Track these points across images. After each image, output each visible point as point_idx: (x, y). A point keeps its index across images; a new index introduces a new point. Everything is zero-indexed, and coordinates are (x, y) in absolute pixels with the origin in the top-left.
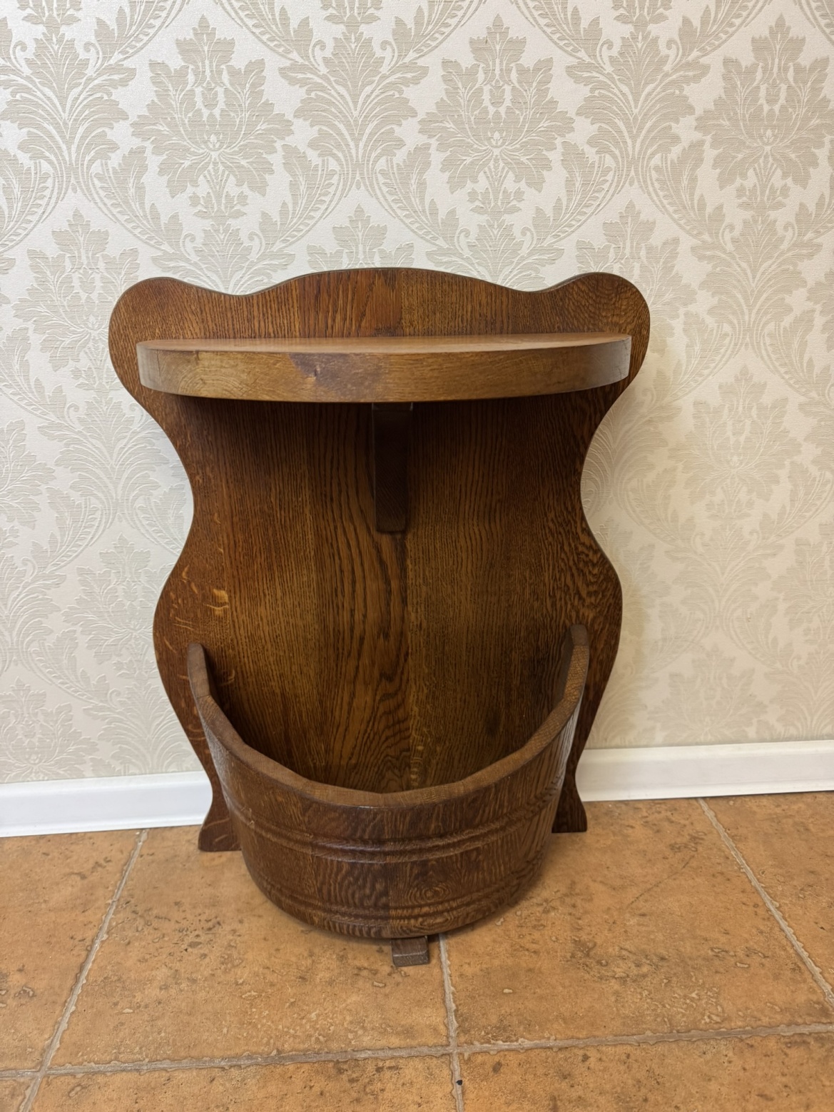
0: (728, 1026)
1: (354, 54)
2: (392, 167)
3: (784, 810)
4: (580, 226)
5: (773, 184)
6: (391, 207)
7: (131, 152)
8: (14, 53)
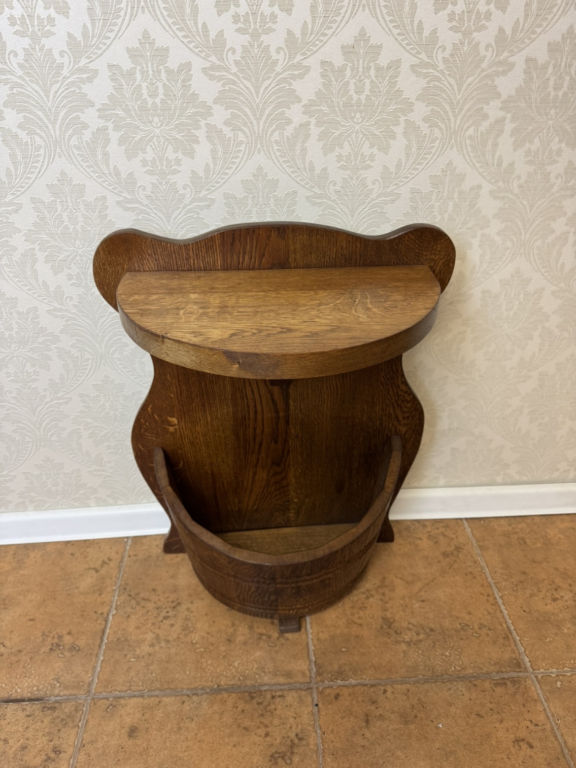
0: (464, 673)
1: (256, 57)
2: (283, 138)
3: (513, 528)
4: (413, 178)
5: (551, 148)
6: (281, 165)
7: (98, 129)
8: (9, 58)
